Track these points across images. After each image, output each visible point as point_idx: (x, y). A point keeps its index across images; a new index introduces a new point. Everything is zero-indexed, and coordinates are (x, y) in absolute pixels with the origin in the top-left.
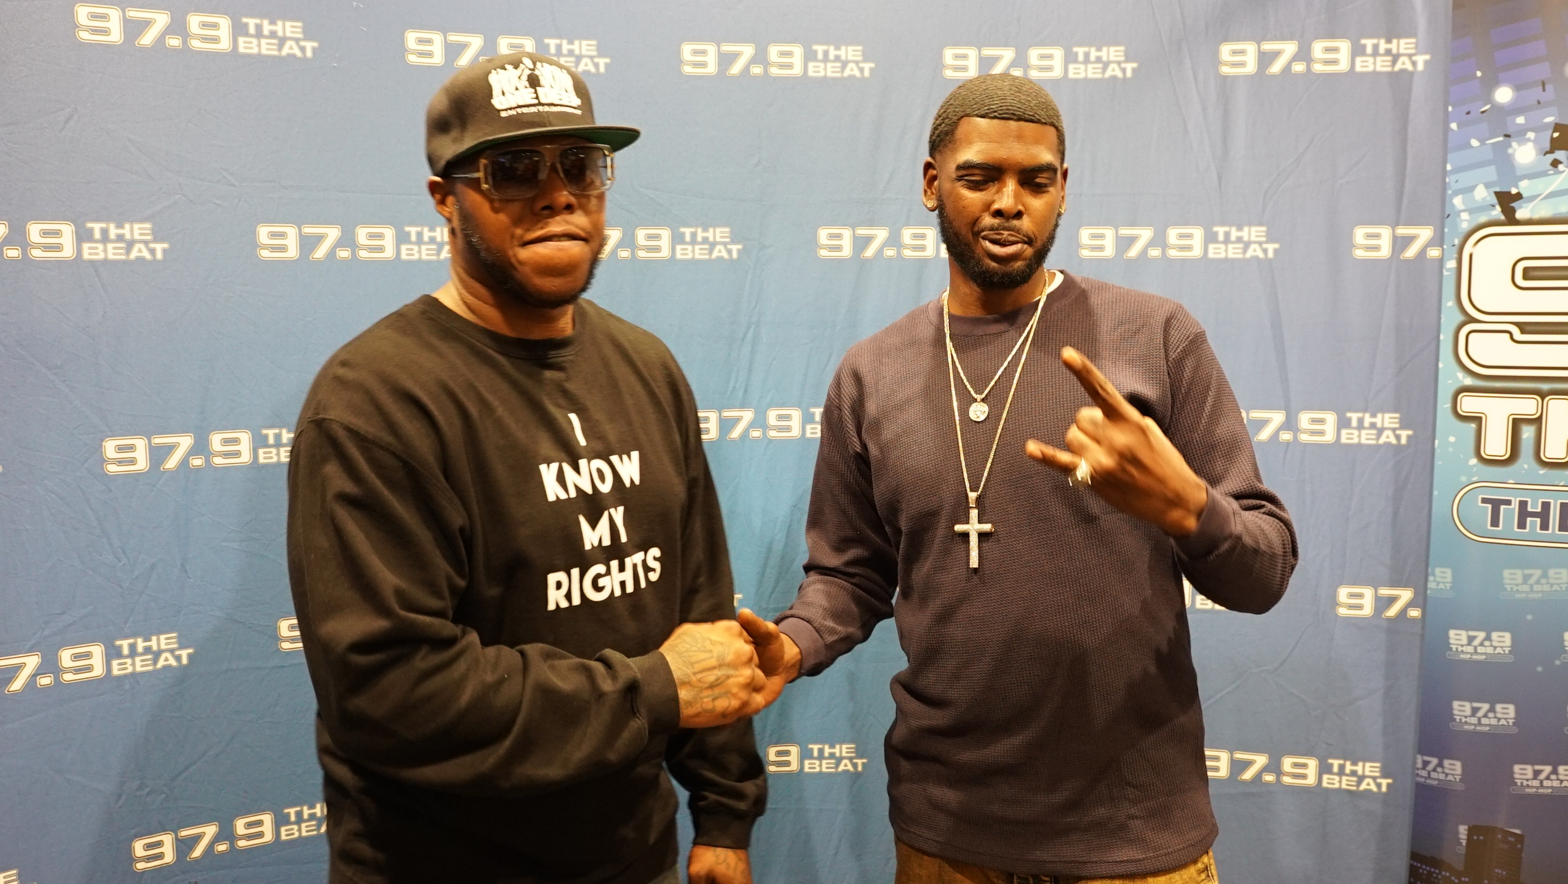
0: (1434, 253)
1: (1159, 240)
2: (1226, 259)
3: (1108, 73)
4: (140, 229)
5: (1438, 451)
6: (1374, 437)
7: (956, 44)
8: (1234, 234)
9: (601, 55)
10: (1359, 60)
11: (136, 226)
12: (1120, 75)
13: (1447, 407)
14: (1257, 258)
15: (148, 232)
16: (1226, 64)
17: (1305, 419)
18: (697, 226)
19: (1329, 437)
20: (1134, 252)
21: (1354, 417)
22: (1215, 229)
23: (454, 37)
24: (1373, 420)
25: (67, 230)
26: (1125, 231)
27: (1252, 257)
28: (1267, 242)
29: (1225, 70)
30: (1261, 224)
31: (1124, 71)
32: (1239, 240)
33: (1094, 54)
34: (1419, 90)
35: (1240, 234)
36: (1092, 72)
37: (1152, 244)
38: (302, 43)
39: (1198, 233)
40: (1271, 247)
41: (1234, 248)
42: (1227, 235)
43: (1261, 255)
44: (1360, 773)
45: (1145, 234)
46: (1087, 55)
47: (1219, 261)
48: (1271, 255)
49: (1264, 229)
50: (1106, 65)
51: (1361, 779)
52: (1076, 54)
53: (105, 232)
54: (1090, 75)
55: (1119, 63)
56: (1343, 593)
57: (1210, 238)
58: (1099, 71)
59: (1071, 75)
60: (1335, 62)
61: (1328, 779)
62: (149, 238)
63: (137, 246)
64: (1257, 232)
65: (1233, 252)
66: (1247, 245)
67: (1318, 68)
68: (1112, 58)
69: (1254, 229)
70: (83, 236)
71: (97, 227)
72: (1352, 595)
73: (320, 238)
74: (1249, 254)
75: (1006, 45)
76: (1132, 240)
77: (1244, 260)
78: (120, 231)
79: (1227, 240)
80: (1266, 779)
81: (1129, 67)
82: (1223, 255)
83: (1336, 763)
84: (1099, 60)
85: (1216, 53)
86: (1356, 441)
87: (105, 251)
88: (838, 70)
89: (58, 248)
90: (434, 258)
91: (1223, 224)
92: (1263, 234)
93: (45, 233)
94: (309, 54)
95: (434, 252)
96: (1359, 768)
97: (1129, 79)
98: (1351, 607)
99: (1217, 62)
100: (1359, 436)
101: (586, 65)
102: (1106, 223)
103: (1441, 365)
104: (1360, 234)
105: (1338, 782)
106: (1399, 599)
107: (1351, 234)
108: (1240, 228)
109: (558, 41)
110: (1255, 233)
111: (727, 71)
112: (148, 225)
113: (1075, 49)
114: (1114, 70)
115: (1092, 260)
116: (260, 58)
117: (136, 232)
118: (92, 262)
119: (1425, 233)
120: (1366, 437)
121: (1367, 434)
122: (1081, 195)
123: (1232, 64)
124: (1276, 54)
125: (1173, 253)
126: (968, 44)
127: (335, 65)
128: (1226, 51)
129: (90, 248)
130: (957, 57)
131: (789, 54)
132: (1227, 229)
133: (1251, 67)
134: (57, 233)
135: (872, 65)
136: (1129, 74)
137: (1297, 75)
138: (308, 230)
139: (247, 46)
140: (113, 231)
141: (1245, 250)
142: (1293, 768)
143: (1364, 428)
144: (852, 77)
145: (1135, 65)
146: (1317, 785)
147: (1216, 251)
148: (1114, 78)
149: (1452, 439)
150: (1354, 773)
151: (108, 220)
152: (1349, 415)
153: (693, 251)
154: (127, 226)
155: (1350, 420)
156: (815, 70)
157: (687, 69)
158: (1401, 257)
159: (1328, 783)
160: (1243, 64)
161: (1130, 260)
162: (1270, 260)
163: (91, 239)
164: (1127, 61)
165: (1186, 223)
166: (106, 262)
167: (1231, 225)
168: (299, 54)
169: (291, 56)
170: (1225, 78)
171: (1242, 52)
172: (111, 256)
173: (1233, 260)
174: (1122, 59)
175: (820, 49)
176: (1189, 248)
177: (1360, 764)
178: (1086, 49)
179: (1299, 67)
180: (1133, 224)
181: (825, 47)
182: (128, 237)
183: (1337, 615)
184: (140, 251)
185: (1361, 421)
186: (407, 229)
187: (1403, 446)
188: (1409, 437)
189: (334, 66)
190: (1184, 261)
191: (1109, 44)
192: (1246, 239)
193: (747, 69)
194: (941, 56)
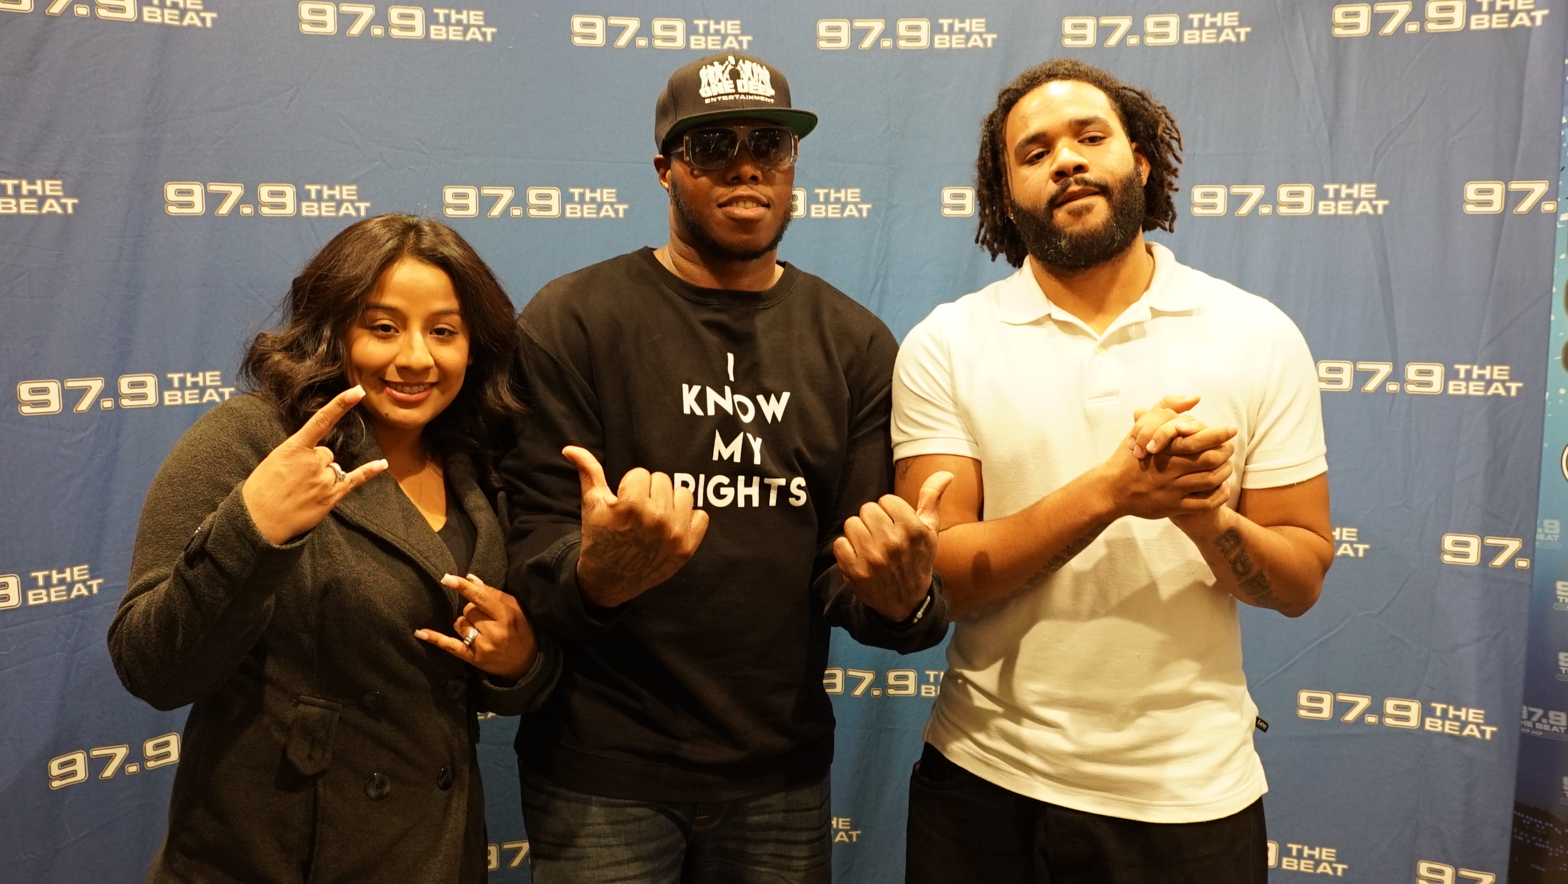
0: (1549, 207)
1: (1270, 198)
2: (1336, 216)
3: (1223, 38)
4: (347, 190)
5: (1548, 403)
6: (1482, 388)
7: (1075, 14)
8: (1344, 191)
9: (744, 33)
10: (1474, 18)
11: (345, 188)
12: (1233, 39)
13: (1559, 360)
14: (1367, 214)
15: (354, 193)
16: (1339, 26)
17: (1412, 371)
18: (830, 188)
19: (1436, 388)
20: (1244, 210)
21: (1462, 369)
22: (1326, 186)
23: (614, 21)
24: (1482, 372)
25: (290, 190)
26: (1236, 190)
27: (1362, 214)
28: (1376, 199)
29: (1338, 32)
30: (1371, 181)
31: (1238, 35)
32: (1349, 197)
33: (1208, 20)
34: (1536, 47)
35: (1350, 191)
36: (1207, 37)
37: (1262, 201)
38: (484, 29)
39: (1308, 191)
40: (1381, 204)
41: (1344, 205)
42: (1337, 192)
43: (1371, 211)
44: (1463, 718)
45: (1256, 192)
46: (1202, 21)
47: (1328, 217)
48: (1380, 211)
49: (1374, 186)
50: (1220, 30)
51: (1464, 724)
52: (1192, 20)
53: (319, 193)
54: (1205, 41)
55: (1233, 28)
56: (1448, 541)
57: (1320, 195)
58: (1214, 36)
59: (1186, 41)
60: (1450, 21)
61: (1431, 722)
62: (355, 198)
63: (346, 205)
64: (1367, 189)
65: (1343, 208)
66: (1357, 202)
67: (1432, 27)
68: (1226, 23)
69: (1364, 186)
70: (302, 196)
71: (313, 189)
72: (1457, 543)
73: (497, 198)
74: (1359, 210)
75: (1123, 14)
76: (1243, 198)
77: (1354, 216)
78: (332, 192)
79: (1337, 197)
80: (1369, 720)
81: (1243, 31)
82: (1333, 212)
83: (1439, 707)
84: (1213, 25)
85: (1330, 15)
86: (1463, 392)
87: (319, 208)
88: (963, 41)
89: (283, 206)
90: (595, 216)
91: (1333, 182)
92: (1373, 191)
93: (272, 194)
94: (489, 38)
95: (594, 211)
96: (1462, 713)
97: (1243, 43)
98: (1456, 554)
99: (1330, 24)
100: (1467, 388)
101: (731, 42)
102: (1217, 183)
103: (1553, 318)
104: (1471, 190)
105: (1441, 726)
106: (1506, 550)
107: (1462, 191)
108: (1350, 186)
109: (705, 22)
110: (1365, 190)
111: (859, 45)
112: (354, 187)
113: (1191, 16)
114: (1227, 35)
115: (1204, 218)
116: (448, 42)
117: (345, 193)
118: (308, 218)
119: (1539, 188)
120: (1475, 389)
121: (1475, 386)
122: (1194, 155)
123: (1345, 26)
124: (1390, 15)
125: (1283, 210)
126: (1087, 14)
127: (511, 47)
128: (1339, 13)
129: (307, 207)
130: (1075, 26)
131: (917, 28)
132: (1337, 186)
133: (1364, 28)
134: (282, 194)
135: (995, 36)
136: (1243, 38)
137: (1411, 35)
138: (487, 191)
139: (437, 33)
140: (326, 192)
141: (1355, 206)
142: (1395, 710)
143: (1472, 380)
144: (976, 48)
145: (1248, 29)
146: (1419, 727)
147: (1326, 208)
148: (1228, 42)
149: (1562, 391)
150: (1457, 718)
151: (322, 183)
152: (1457, 366)
153: (826, 211)
154: (337, 188)
155: (1458, 371)
156: (941, 42)
157: (823, 45)
158: (1514, 212)
159: (1431, 726)
160: (1356, 26)
161: (1241, 217)
162: (1380, 216)
163: (308, 198)
164: (1241, 26)
165: (1296, 181)
166: (320, 218)
167: (1341, 183)
168: (480, 38)
169: (475, 41)
170: (1338, 39)
171: (1356, 14)
172: (324, 214)
173: (1343, 217)
174: (1236, 24)
175: (945, 22)
176: (1300, 205)
177: (1464, 710)
178: (1201, 16)
179: (1412, 27)
180: (1245, 182)
181: (950, 21)
182: (338, 197)
183: (1442, 562)
184: (347, 209)
185: (1469, 373)
186: (571, 190)
187: (1513, 398)
188: (1518, 389)
189: (510, 49)
190: (1294, 218)
191: (1224, 10)
192: (1356, 196)
193: (877, 42)
194: (1060, 26)
